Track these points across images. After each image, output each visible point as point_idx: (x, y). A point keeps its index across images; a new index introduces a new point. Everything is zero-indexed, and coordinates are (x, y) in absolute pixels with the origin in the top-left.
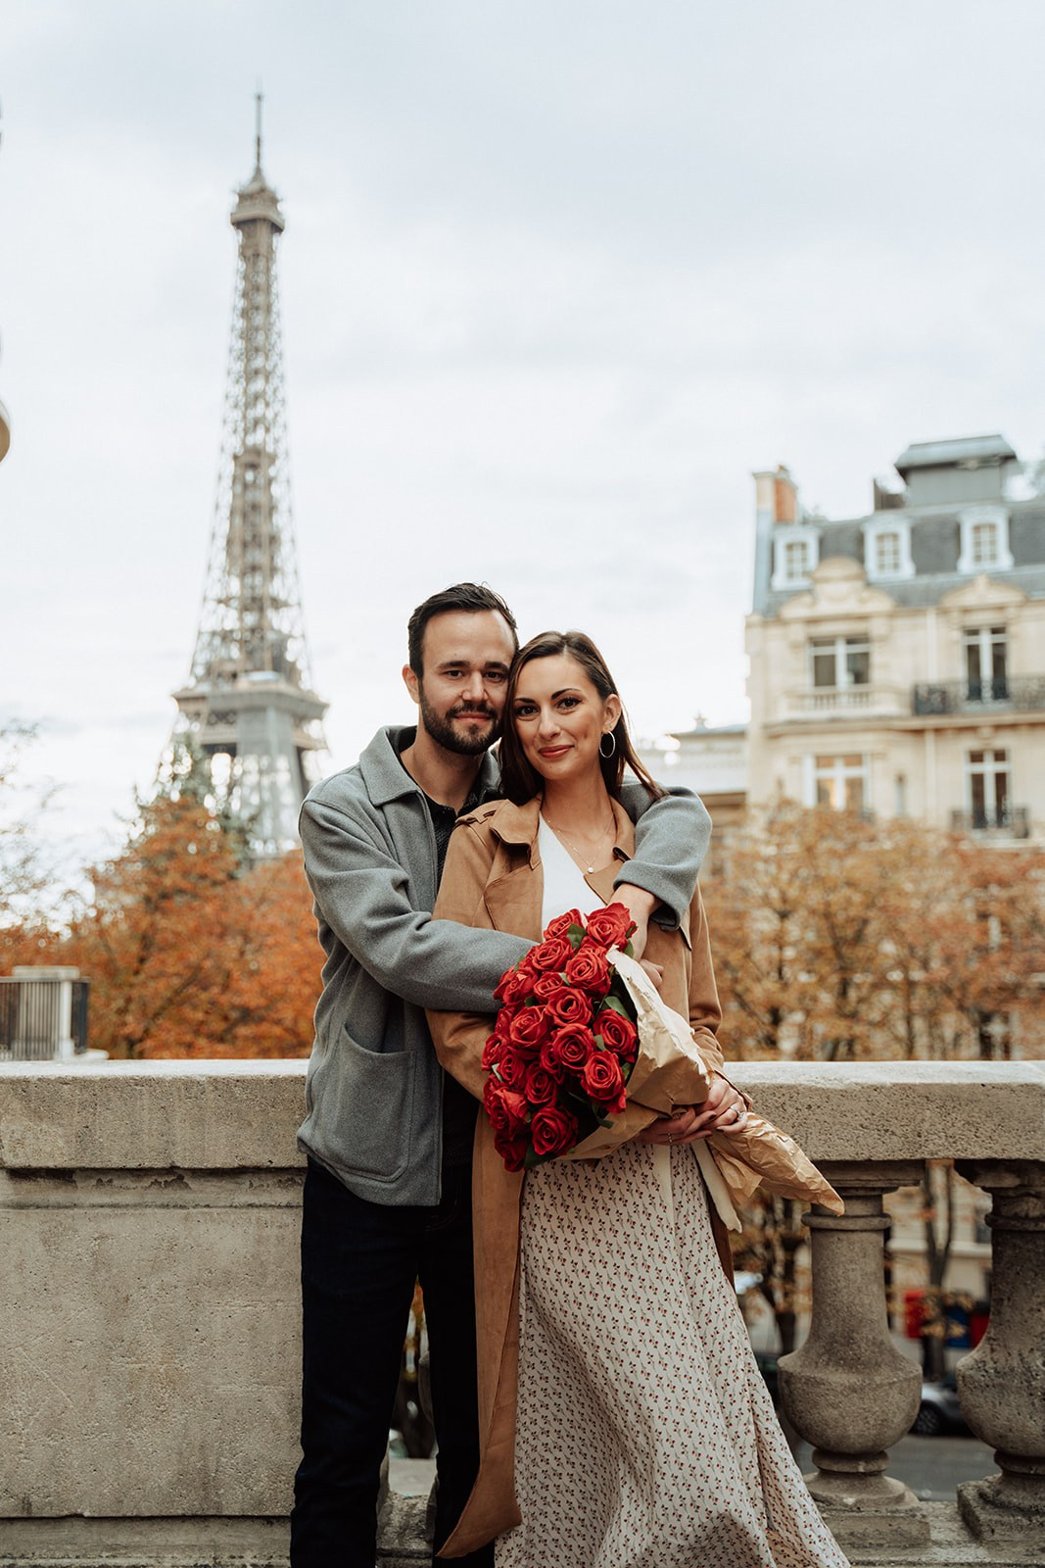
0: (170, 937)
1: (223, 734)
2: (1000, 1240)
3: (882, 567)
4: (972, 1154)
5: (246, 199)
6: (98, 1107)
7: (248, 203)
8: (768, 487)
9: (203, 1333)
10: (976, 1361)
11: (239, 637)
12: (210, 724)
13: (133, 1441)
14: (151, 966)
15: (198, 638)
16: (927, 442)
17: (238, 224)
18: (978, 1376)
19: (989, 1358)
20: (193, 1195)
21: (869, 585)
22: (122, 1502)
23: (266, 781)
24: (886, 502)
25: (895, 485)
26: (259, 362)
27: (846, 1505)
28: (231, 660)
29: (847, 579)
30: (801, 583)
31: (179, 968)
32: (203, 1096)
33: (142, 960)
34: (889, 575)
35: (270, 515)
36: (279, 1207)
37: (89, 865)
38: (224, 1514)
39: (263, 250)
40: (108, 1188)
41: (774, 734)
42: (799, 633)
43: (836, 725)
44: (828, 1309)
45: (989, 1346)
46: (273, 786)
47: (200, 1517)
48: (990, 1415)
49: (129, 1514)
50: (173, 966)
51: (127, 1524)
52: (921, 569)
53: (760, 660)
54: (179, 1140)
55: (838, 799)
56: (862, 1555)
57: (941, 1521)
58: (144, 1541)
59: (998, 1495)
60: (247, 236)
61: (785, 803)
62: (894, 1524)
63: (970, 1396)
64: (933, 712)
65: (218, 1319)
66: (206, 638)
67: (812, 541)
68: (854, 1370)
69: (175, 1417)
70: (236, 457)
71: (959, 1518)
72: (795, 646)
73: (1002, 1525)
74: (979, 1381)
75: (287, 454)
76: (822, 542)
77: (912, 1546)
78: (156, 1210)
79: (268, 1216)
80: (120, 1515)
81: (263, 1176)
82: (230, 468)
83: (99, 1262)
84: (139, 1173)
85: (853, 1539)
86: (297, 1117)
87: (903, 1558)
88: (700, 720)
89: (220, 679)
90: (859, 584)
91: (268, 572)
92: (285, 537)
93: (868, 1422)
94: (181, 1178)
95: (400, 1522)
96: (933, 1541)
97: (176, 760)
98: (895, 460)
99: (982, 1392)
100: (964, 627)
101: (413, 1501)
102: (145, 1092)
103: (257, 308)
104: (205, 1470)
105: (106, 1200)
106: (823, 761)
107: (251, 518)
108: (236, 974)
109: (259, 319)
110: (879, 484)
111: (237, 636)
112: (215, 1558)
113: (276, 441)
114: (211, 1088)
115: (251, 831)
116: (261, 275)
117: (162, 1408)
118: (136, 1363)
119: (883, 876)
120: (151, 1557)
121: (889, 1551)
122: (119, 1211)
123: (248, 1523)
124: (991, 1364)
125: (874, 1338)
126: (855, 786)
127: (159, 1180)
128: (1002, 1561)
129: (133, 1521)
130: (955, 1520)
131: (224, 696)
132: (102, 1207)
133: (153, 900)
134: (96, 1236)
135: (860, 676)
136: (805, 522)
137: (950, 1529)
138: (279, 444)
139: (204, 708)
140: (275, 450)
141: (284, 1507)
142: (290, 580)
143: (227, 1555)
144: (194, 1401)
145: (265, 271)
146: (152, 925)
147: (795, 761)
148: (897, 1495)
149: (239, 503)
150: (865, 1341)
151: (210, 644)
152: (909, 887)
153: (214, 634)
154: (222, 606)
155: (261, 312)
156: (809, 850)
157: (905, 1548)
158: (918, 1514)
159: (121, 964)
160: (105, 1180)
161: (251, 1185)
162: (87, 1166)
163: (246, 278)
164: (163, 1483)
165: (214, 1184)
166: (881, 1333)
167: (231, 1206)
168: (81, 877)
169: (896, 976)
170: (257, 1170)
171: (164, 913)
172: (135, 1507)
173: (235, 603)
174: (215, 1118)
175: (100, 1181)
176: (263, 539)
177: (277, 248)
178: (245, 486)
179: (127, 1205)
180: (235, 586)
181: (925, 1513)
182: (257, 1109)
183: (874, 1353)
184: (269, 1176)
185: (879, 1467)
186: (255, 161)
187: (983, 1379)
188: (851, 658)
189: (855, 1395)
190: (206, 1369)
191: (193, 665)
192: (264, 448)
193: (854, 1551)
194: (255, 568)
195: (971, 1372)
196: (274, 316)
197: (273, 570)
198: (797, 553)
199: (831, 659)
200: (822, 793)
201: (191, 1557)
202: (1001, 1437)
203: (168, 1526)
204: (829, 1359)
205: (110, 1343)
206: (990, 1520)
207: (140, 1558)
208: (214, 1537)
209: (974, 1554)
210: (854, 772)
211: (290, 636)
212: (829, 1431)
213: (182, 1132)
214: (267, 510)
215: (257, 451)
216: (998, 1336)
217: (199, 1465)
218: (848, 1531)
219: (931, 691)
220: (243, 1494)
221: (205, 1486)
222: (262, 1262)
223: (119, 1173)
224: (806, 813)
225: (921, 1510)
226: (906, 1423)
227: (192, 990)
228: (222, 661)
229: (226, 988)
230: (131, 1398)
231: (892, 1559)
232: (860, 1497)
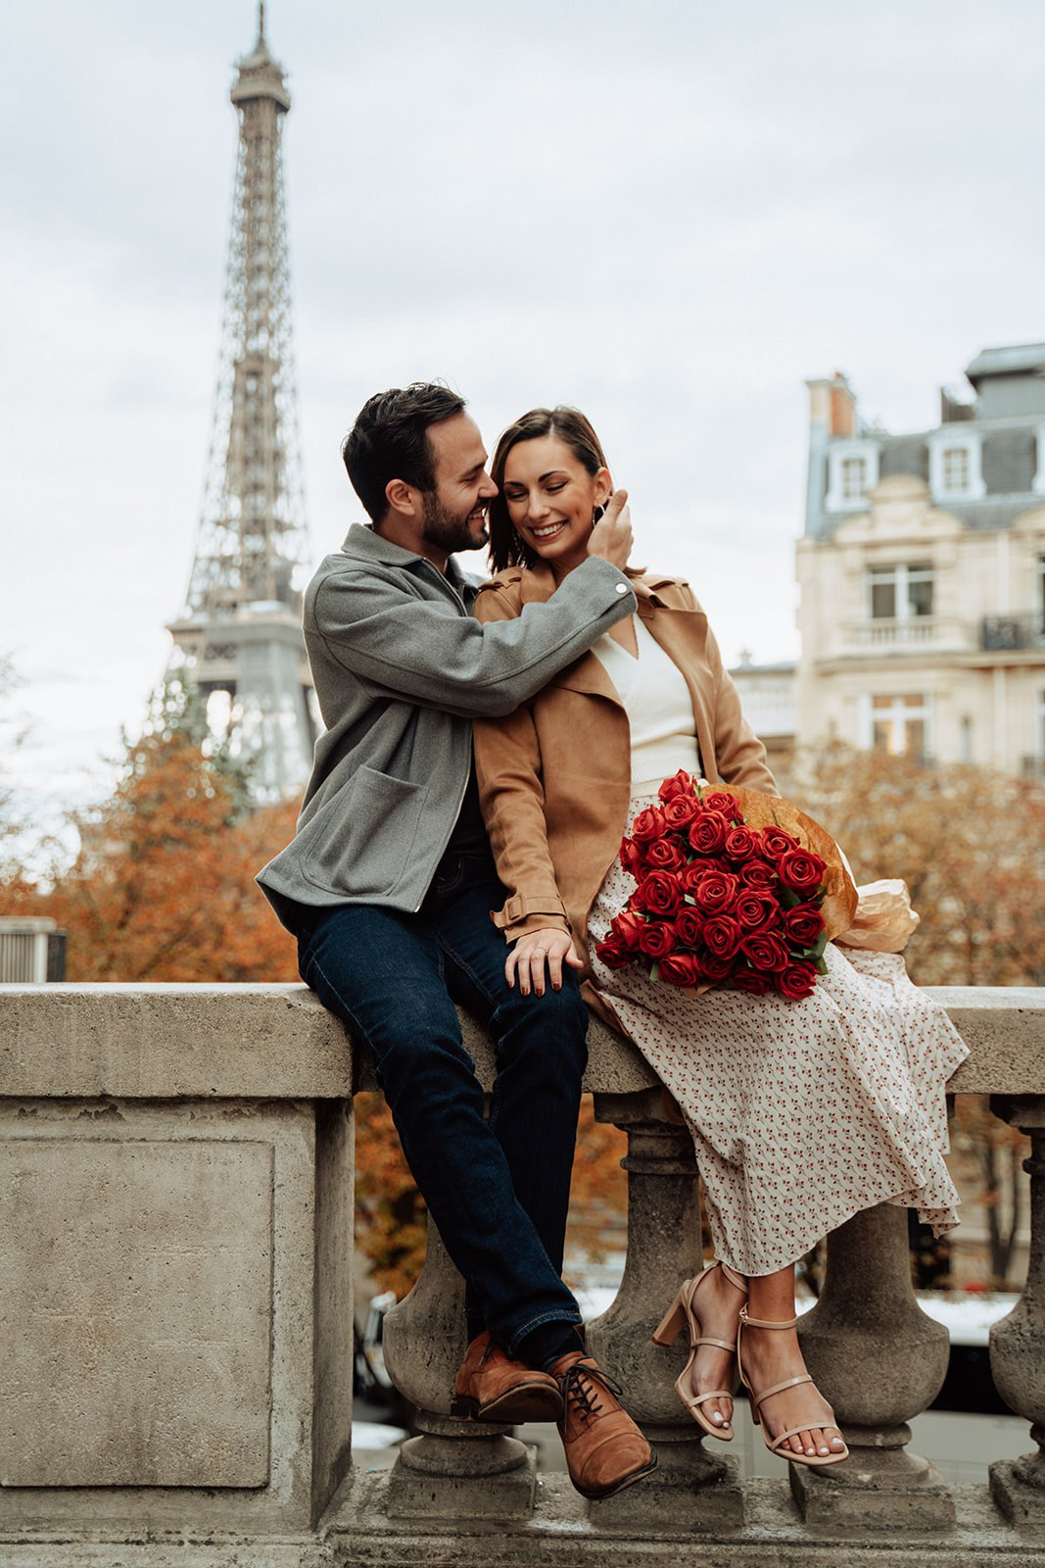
0: (159, 888)
1: (222, 670)
2: (1040, 1188)
3: (948, 486)
4: (1007, 1089)
5: (248, 75)
6: (19, 1027)
7: (251, 78)
8: (824, 397)
9: (137, 1281)
10: (1011, 1323)
11: (239, 564)
12: (206, 658)
13: (58, 1402)
14: (136, 921)
15: (195, 565)
16: (1002, 346)
17: (240, 102)
18: (1012, 1340)
19: (1025, 1319)
20: (127, 1127)
21: (934, 506)
22: (44, 1469)
23: (269, 723)
24: (954, 413)
25: (966, 395)
26: (262, 258)
27: (861, 1483)
28: (230, 588)
29: (911, 498)
30: (857, 503)
31: (168, 922)
32: (138, 1016)
33: (127, 913)
34: (956, 496)
35: (274, 428)
36: (224, 1141)
37: (70, 809)
38: (159, 1484)
39: (266, 131)
40: (32, 1119)
41: (826, 671)
42: (855, 559)
43: (895, 661)
44: (843, 1264)
45: (1025, 1307)
46: (277, 728)
47: (132, 1487)
48: (1025, 1383)
49: (52, 1484)
50: (160, 919)
51: (51, 1495)
52: (992, 489)
53: (811, 589)
54: (110, 1065)
55: (897, 743)
56: (876, 1537)
57: (970, 1502)
58: (69, 1513)
59: (1034, 1473)
60: (249, 116)
61: (835, 746)
62: (914, 1503)
63: (1003, 1363)
64: (1004, 647)
65: (155, 1266)
66: (203, 565)
67: (870, 454)
68: (871, 1331)
69: (105, 1375)
70: (236, 364)
71: (990, 1500)
72: (851, 574)
73: (1037, 1506)
74: (1014, 1344)
75: (292, 360)
76: (882, 458)
77: (935, 1529)
78: (85, 1144)
79: (211, 1151)
80: (43, 1484)
81: (206, 1107)
82: (230, 375)
83: (21, 1201)
84: (67, 1102)
85: (868, 1520)
86: (244, 1040)
87: (924, 1541)
88: (746, 655)
89: (219, 609)
90: (922, 505)
91: (272, 491)
92: (290, 453)
93: (886, 1389)
94: (114, 1108)
95: (361, 1497)
96: (959, 1524)
97: (167, 698)
98: (966, 369)
99: (1017, 1357)
100: (1040, 553)
101: (378, 1476)
102: (73, 1011)
103: (260, 197)
104: (137, 1435)
105: (29, 1132)
106: (881, 701)
107: (253, 431)
108: (230, 928)
109: (262, 210)
110: (946, 394)
111: (237, 561)
112: (149, 1534)
113: (281, 346)
114: (148, 1007)
115: (250, 775)
116: (264, 160)
117: (90, 1365)
118: (61, 1314)
119: (944, 825)
120: (77, 1532)
121: (909, 1533)
122: (42, 1145)
123: (187, 1494)
124: (1027, 1327)
125: (895, 1296)
126: (916, 729)
127: (90, 1110)
128: (1036, 1546)
129: (57, 1491)
130: (985, 1501)
131: (224, 629)
132: (25, 1140)
133: (140, 847)
134: (18, 1172)
135: (923, 608)
136: (864, 435)
137: (980, 1512)
138: (284, 350)
139: (201, 641)
140: (279, 356)
141: (226, 1476)
142: (296, 500)
143: (163, 1529)
144: (127, 1357)
145: (269, 155)
146: (139, 875)
147: (850, 700)
148: (918, 1472)
149: (240, 414)
150: (885, 1299)
151: (207, 571)
152: (971, 837)
153: (212, 559)
154: (221, 528)
155: (264, 201)
156: (863, 795)
157: (927, 1530)
158: (942, 1493)
159: (104, 918)
160: (28, 1110)
161: (193, 1116)
162: (7, 1094)
163: (247, 162)
164: (91, 1449)
165: (151, 1115)
166: (903, 1290)
167: (170, 1140)
168: (61, 821)
169: (958, 937)
170: (199, 1100)
171: (152, 862)
172: (59, 1476)
173: (236, 526)
174: (151, 1041)
175: (22, 1110)
176: (265, 456)
177: (281, 130)
178: (247, 396)
179: (53, 1139)
180: (235, 507)
181: (950, 1492)
182: (199, 1030)
183: (895, 1312)
184: (213, 1107)
185: (900, 1441)
186: (258, 31)
187: (1018, 1343)
188: (914, 587)
189: (872, 1358)
190: (141, 1321)
191: (189, 594)
192: (268, 354)
193: (869, 1533)
194: (256, 487)
195: (1005, 1336)
196: (278, 206)
197: (277, 490)
198: (855, 470)
199: (891, 588)
200: (879, 735)
201: (122, 1532)
202: (1037, 1408)
203: (97, 1498)
204: (844, 1319)
205: (32, 1292)
206: (1024, 1500)
207: (65, 1532)
208: (147, 1509)
209: (1003, 1537)
210: (914, 713)
211: (295, 562)
212: (843, 1400)
213: (114, 1057)
214: (271, 423)
215: (260, 357)
216: (1036, 1296)
217: (131, 1429)
218: (863, 1511)
219: (1002, 624)
220: (180, 1461)
221: (138, 1453)
222: (204, 1203)
223: (44, 1102)
224: (859, 755)
225: (946, 1488)
226: (930, 1391)
227: (181, 946)
228: (221, 590)
229: (219, 944)
230: (56, 1354)
231: (912, 1542)
232: (877, 1473)
